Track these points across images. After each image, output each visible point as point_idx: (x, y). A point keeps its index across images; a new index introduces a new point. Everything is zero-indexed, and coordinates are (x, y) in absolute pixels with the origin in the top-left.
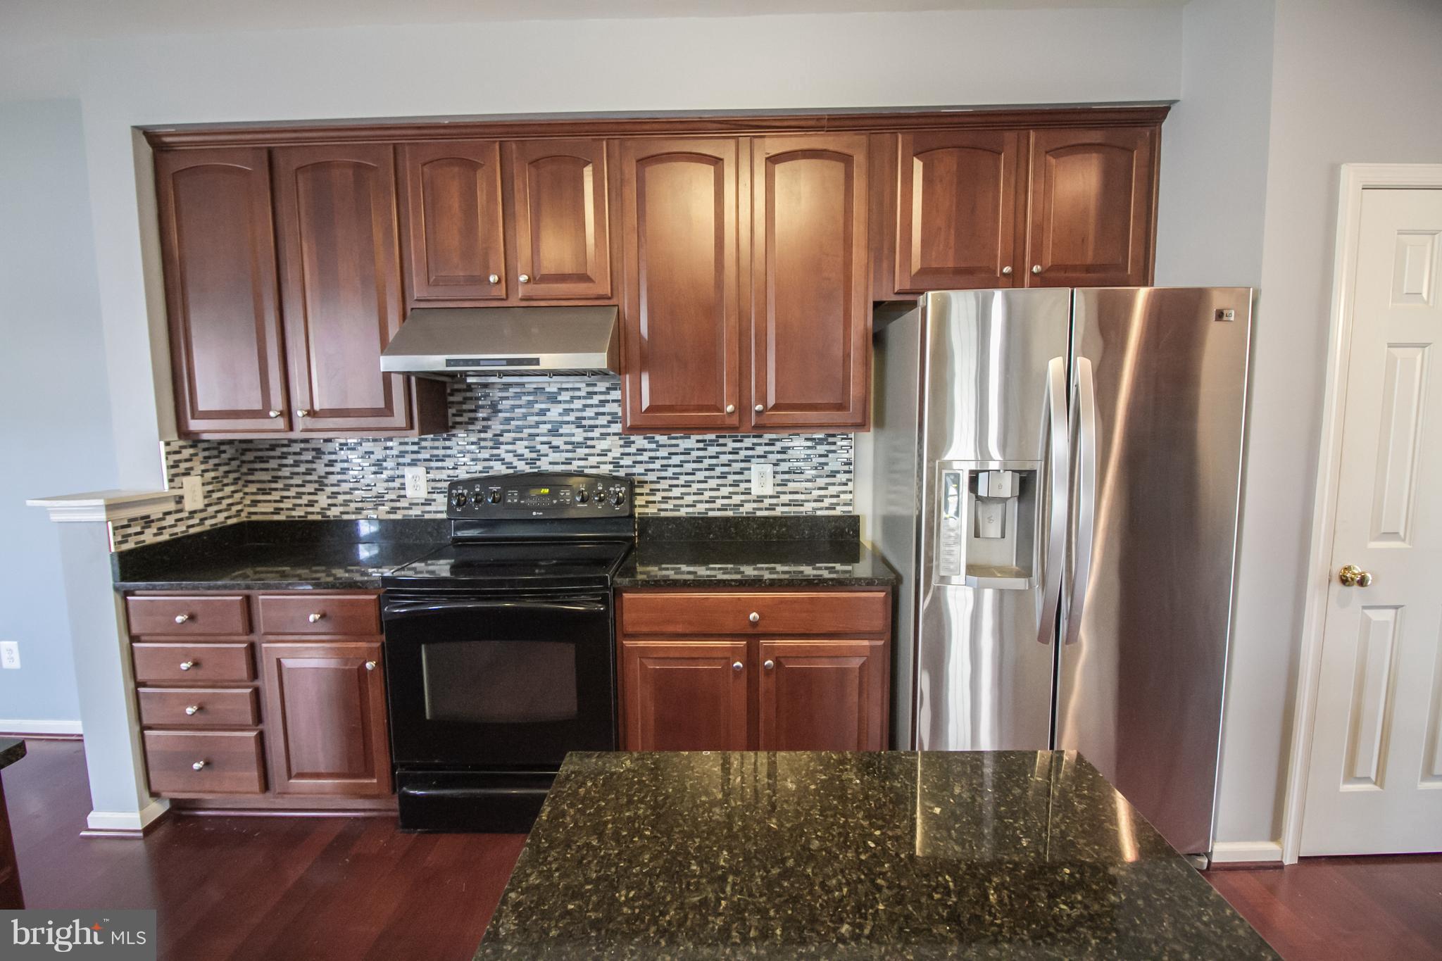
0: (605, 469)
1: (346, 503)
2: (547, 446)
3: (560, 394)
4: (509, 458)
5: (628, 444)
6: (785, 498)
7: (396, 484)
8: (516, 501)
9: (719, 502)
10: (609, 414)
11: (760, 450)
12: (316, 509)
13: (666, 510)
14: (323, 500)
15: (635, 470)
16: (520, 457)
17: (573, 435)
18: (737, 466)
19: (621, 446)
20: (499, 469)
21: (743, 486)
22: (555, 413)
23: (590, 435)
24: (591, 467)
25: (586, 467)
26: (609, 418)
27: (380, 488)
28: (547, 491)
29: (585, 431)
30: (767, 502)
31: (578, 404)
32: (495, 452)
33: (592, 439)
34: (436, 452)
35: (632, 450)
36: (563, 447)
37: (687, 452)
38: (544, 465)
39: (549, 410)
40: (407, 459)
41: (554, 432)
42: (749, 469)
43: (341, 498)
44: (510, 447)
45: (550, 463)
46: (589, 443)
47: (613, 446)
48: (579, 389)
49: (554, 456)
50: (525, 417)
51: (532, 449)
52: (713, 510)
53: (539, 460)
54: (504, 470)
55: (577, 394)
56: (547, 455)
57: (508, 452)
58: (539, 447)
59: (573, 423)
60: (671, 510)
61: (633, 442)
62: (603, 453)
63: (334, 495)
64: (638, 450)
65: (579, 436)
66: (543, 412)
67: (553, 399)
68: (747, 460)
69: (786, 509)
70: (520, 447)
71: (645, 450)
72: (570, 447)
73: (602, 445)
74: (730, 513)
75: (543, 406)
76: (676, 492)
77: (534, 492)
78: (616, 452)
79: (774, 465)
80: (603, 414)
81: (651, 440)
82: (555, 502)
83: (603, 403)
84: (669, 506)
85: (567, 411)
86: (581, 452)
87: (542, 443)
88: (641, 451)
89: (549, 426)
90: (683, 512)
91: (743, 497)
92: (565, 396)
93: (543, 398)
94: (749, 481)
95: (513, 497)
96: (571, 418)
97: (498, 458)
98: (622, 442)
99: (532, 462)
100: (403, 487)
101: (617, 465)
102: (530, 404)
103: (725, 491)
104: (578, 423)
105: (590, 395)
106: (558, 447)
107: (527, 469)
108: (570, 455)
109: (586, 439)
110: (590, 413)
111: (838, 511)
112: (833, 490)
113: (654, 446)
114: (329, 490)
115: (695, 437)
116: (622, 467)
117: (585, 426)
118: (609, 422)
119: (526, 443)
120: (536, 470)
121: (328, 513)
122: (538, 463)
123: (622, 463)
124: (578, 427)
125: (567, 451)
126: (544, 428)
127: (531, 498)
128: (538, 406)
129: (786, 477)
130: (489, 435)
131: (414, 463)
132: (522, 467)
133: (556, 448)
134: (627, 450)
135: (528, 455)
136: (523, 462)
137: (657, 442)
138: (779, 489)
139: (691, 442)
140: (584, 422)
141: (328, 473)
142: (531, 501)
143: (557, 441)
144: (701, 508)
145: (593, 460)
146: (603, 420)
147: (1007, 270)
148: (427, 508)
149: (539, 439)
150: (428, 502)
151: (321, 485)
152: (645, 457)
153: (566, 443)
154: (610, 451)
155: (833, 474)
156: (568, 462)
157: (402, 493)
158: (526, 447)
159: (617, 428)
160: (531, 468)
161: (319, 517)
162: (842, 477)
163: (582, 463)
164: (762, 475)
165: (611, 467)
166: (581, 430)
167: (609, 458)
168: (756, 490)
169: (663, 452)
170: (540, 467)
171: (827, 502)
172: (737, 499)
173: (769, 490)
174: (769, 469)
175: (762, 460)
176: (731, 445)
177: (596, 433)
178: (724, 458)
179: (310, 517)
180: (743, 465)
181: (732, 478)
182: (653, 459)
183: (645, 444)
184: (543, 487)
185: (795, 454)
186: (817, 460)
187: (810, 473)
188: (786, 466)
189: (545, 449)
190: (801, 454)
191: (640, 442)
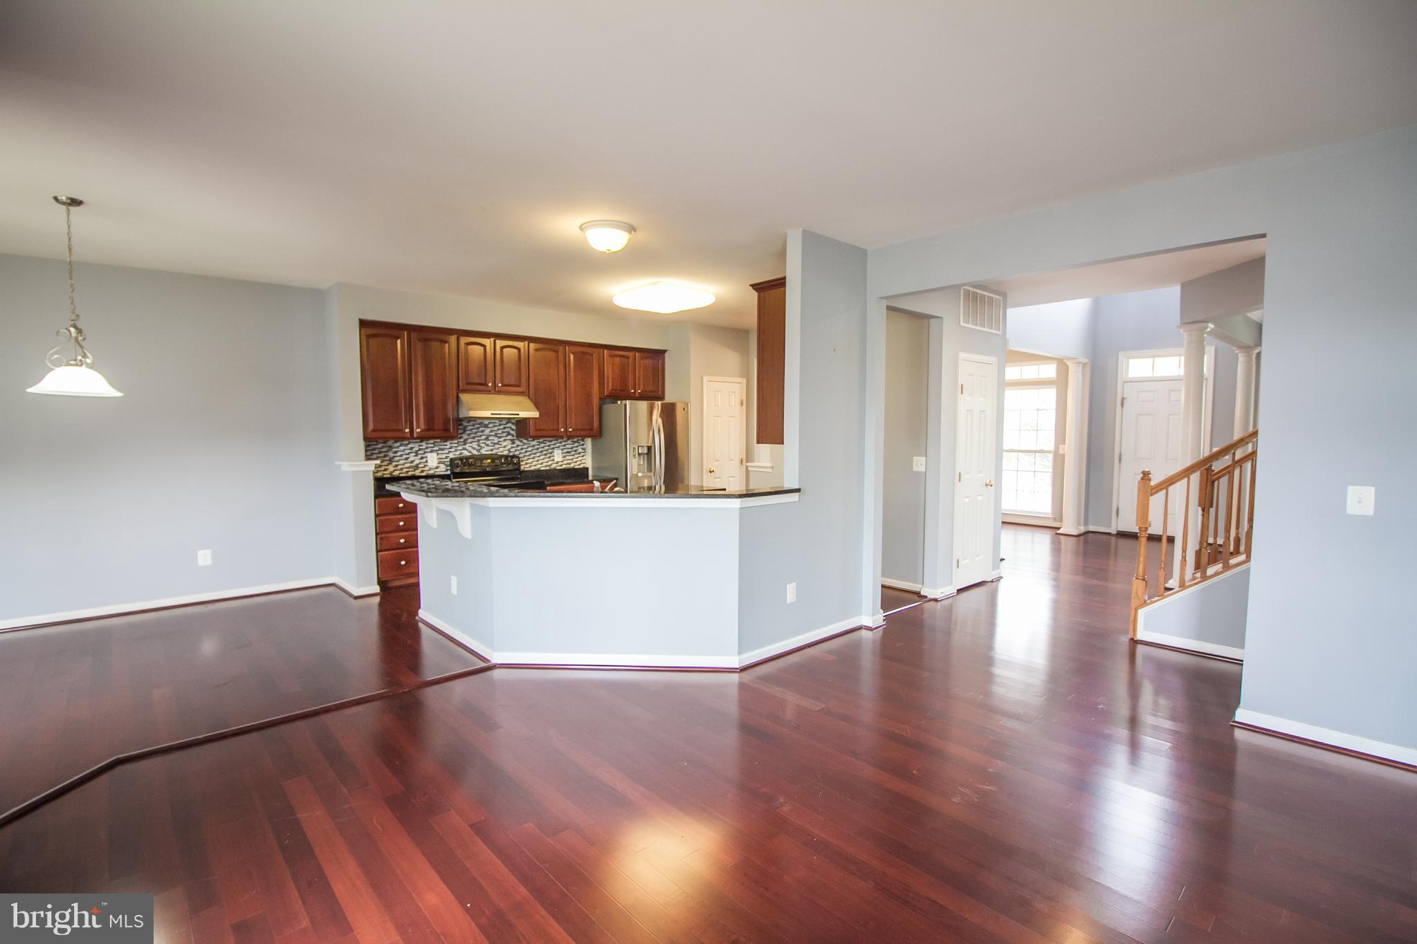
0: (506, 453)
1: (402, 469)
4: (470, 449)
5: (513, 443)
6: (565, 462)
7: (424, 460)
8: (480, 465)
9: (544, 464)
10: (507, 432)
11: (557, 445)
12: (388, 472)
14: (391, 468)
15: (515, 453)
16: (474, 449)
17: (494, 440)
18: (550, 451)
20: (466, 453)
21: (552, 458)
22: (487, 431)
24: (500, 452)
27: (417, 462)
28: (489, 461)
30: (560, 464)
31: (496, 428)
32: (465, 447)
33: (501, 441)
34: (441, 447)
35: (515, 445)
36: (490, 444)
37: (533, 446)
38: (483, 452)
40: (429, 450)
41: (487, 439)
42: (554, 452)
43: (399, 467)
44: (470, 445)
45: (486, 451)
46: (500, 443)
47: (508, 444)
49: (486, 448)
50: (476, 433)
51: (479, 446)
52: (542, 467)
53: (481, 449)
54: (468, 454)
56: (484, 448)
58: (481, 445)
59: (494, 435)
61: (515, 443)
62: (505, 447)
63: (396, 466)
65: (496, 440)
66: (483, 431)
67: (486, 426)
68: (553, 449)
69: (565, 466)
70: (474, 445)
72: (493, 444)
73: (504, 444)
74: (548, 468)
75: (483, 429)
76: (530, 461)
77: (485, 461)
78: (509, 447)
79: (562, 450)
81: (521, 442)
82: (494, 464)
83: (505, 428)
84: (528, 466)
85: (492, 431)
86: (497, 446)
87: (483, 443)
88: (518, 446)
89: (485, 437)
90: (532, 468)
91: (552, 462)
92: (491, 425)
93: (484, 426)
94: (554, 456)
95: (478, 463)
96: (493, 433)
97: (465, 449)
98: (511, 443)
99: (479, 450)
100: (427, 461)
101: (509, 451)
102: (478, 428)
103: (546, 460)
104: (496, 435)
105: (500, 425)
107: (477, 453)
108: (492, 448)
109: (499, 441)
110: (500, 432)
111: (581, 466)
112: (580, 459)
113: (522, 444)
114: (394, 464)
115: (536, 441)
116: (511, 452)
118: (507, 435)
119: (477, 443)
120: (480, 454)
121: (394, 474)
123: (511, 450)
125: (492, 446)
126: (484, 437)
127: (485, 463)
129: (566, 455)
130: (462, 440)
131: (432, 452)
132: (475, 452)
133: (488, 445)
134: (513, 445)
135: (477, 447)
137: (523, 442)
138: (564, 459)
139: (534, 443)
140: (498, 435)
141: (394, 457)
142: (485, 465)
143: (488, 442)
144: (538, 466)
145: (501, 449)
146: (505, 435)
147: (633, 391)
148: (437, 470)
149: (481, 441)
150: (437, 468)
151: (391, 461)
152: (519, 448)
154: (507, 446)
155: (579, 453)
156: (492, 450)
157: (426, 464)
158: (477, 445)
159: (510, 437)
161: (389, 476)
162: (582, 454)
163: (497, 451)
164: (558, 454)
166: (497, 438)
167: (507, 448)
168: (556, 460)
169: (525, 446)
170: (481, 452)
171: (578, 463)
172: (550, 463)
173: (560, 459)
174: (560, 451)
175: (558, 449)
176: (548, 443)
177: (502, 439)
178: (546, 448)
179: (385, 476)
180: (552, 451)
181: (548, 455)
182: (522, 449)
183: (519, 443)
184: (489, 459)
185: (568, 446)
186: (575, 449)
187: (573, 453)
188: (565, 451)
189: (483, 445)
190: (570, 446)
191: (518, 443)
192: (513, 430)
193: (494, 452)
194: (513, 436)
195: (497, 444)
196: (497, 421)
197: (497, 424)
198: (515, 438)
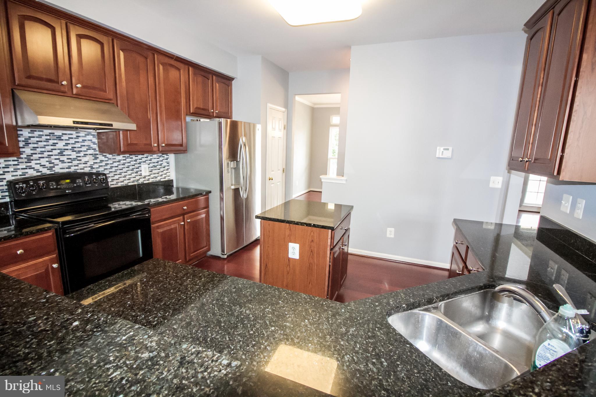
0: (87, 170)
2: (58, 161)
3: (62, 136)
4: (37, 167)
5: (96, 158)
6: (152, 176)
8: (55, 187)
9: (132, 180)
10: (87, 146)
11: (144, 160)
13: (113, 185)
15: (99, 170)
16: (44, 166)
17: (70, 155)
18: (137, 166)
19: (93, 160)
20: (32, 173)
21: (139, 173)
22: (61, 145)
23: (79, 155)
24: (81, 169)
25: (78, 169)
26: (87, 147)
28: (68, 181)
29: (77, 153)
30: (147, 178)
31: (72, 141)
32: (29, 164)
33: (80, 157)
35: (98, 161)
36: (66, 161)
37: (119, 161)
38: (57, 170)
39: (57, 143)
41: (61, 154)
42: (141, 167)
44: (38, 162)
45: (61, 169)
46: (79, 158)
47: (90, 159)
48: (72, 134)
49: (61, 165)
50: (44, 147)
51: (50, 162)
52: (130, 182)
53: (54, 167)
54: (35, 174)
55: (71, 136)
56: (58, 165)
57: (36, 164)
58: (53, 161)
59: (70, 149)
60: (115, 184)
61: (98, 158)
62: (86, 163)
64: (101, 161)
65: (74, 155)
66: (54, 144)
67: (59, 138)
68: (140, 163)
69: (153, 180)
70: (43, 161)
71: (103, 161)
72: (70, 161)
73: (84, 159)
74: (136, 183)
75: (55, 141)
76: (116, 177)
77: (63, 182)
78: (91, 162)
79: (149, 165)
80: (84, 146)
81: (105, 157)
82: (75, 185)
83: (84, 141)
85: (67, 144)
86: (75, 162)
87: (56, 159)
88: (102, 161)
89: (59, 151)
90: (120, 185)
91: (140, 177)
92: (65, 137)
93: (55, 138)
94: (141, 171)
95: (53, 185)
96: (69, 147)
98: (93, 158)
99: (50, 169)
101: (92, 168)
102: (47, 140)
103: (134, 175)
105: (78, 137)
106: (64, 161)
107: (48, 172)
108: (70, 164)
109: (77, 157)
110: (78, 145)
111: (166, 179)
112: (165, 172)
113: (107, 159)
116: (94, 168)
117: (76, 151)
118: (87, 149)
119: (47, 159)
120: (53, 172)
122: (54, 169)
123: (94, 166)
124: (73, 151)
125: (69, 162)
126: (56, 152)
127: (63, 185)
128: (51, 142)
129: (152, 168)
132: (45, 171)
133: (63, 162)
134: (95, 161)
135: (47, 164)
136: (46, 169)
137: (108, 157)
138: (150, 173)
139: (121, 157)
140: (75, 149)
142: (63, 186)
143: (62, 158)
144: (126, 182)
145: (81, 166)
146: (84, 149)
147: (212, 111)
149: (52, 157)
152: (103, 164)
153: (68, 159)
154: (88, 162)
155: (164, 167)
156: (69, 168)
158: (47, 161)
159: (91, 152)
160: (51, 171)
162: (166, 168)
163: (76, 168)
164: (145, 168)
165: (90, 169)
166: (75, 153)
167: (89, 164)
168: (143, 175)
169: (110, 162)
170: (55, 171)
171: (164, 176)
172: (138, 178)
173: (148, 174)
174: (147, 166)
175: (145, 163)
176: (134, 158)
177: (82, 154)
178: (133, 163)
180: (139, 165)
181: (135, 170)
182: (107, 164)
183: (103, 158)
184: (67, 179)
185: (153, 161)
186: (160, 163)
187: (158, 167)
188: (151, 165)
189: (57, 162)
190: (156, 160)
191: (101, 158)
192: (94, 143)
193: (72, 169)
194: (95, 149)
195: (74, 159)
196: (74, 132)
197: (74, 136)
198: (97, 152)
